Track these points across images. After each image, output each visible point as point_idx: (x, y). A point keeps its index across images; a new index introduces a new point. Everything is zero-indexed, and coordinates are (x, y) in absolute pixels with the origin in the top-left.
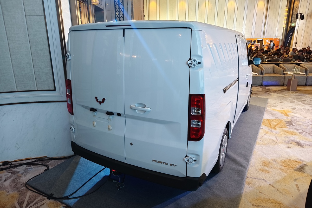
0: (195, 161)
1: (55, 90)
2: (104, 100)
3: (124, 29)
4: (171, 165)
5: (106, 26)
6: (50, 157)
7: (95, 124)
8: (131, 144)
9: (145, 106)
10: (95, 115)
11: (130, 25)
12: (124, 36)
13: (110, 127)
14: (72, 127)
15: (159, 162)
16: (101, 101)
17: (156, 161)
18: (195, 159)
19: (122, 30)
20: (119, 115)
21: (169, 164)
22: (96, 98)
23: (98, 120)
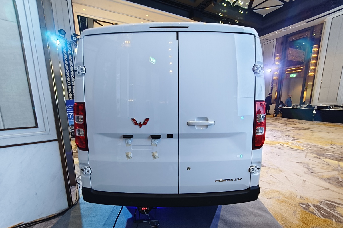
0: (258, 169)
1: (37, 126)
2: (147, 120)
3: (177, 32)
4: (236, 180)
5: (151, 27)
6: (29, 221)
7: (131, 154)
8: (189, 169)
9: (207, 120)
10: (130, 143)
11: (188, 27)
12: (178, 39)
13: (157, 155)
14: (86, 167)
15: (223, 180)
16: (142, 123)
17: (219, 180)
18: (258, 167)
19: (176, 33)
20: (170, 136)
21: (234, 180)
22: (134, 120)
23: (135, 149)
